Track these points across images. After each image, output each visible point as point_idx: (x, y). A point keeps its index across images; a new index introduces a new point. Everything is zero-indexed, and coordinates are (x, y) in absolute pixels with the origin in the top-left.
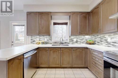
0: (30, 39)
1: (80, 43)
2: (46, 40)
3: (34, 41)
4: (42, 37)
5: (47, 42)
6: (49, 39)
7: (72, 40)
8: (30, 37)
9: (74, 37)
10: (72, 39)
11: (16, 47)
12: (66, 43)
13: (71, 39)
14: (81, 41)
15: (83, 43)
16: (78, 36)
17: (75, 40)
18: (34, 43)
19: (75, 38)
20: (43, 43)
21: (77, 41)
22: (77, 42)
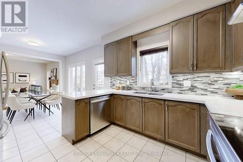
0: (110, 81)
1: (203, 92)
2: (128, 83)
3: (114, 85)
4: (123, 79)
5: (130, 86)
6: (132, 81)
7: (180, 84)
8: (110, 78)
9: (186, 77)
10: (180, 82)
11: (98, 90)
12: (164, 89)
13: (176, 82)
14: (206, 88)
15: (212, 92)
16: (196, 75)
17: (187, 84)
18: (113, 87)
19: (187, 79)
20: (124, 88)
21: (192, 86)
22: (192, 89)
